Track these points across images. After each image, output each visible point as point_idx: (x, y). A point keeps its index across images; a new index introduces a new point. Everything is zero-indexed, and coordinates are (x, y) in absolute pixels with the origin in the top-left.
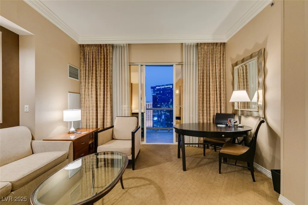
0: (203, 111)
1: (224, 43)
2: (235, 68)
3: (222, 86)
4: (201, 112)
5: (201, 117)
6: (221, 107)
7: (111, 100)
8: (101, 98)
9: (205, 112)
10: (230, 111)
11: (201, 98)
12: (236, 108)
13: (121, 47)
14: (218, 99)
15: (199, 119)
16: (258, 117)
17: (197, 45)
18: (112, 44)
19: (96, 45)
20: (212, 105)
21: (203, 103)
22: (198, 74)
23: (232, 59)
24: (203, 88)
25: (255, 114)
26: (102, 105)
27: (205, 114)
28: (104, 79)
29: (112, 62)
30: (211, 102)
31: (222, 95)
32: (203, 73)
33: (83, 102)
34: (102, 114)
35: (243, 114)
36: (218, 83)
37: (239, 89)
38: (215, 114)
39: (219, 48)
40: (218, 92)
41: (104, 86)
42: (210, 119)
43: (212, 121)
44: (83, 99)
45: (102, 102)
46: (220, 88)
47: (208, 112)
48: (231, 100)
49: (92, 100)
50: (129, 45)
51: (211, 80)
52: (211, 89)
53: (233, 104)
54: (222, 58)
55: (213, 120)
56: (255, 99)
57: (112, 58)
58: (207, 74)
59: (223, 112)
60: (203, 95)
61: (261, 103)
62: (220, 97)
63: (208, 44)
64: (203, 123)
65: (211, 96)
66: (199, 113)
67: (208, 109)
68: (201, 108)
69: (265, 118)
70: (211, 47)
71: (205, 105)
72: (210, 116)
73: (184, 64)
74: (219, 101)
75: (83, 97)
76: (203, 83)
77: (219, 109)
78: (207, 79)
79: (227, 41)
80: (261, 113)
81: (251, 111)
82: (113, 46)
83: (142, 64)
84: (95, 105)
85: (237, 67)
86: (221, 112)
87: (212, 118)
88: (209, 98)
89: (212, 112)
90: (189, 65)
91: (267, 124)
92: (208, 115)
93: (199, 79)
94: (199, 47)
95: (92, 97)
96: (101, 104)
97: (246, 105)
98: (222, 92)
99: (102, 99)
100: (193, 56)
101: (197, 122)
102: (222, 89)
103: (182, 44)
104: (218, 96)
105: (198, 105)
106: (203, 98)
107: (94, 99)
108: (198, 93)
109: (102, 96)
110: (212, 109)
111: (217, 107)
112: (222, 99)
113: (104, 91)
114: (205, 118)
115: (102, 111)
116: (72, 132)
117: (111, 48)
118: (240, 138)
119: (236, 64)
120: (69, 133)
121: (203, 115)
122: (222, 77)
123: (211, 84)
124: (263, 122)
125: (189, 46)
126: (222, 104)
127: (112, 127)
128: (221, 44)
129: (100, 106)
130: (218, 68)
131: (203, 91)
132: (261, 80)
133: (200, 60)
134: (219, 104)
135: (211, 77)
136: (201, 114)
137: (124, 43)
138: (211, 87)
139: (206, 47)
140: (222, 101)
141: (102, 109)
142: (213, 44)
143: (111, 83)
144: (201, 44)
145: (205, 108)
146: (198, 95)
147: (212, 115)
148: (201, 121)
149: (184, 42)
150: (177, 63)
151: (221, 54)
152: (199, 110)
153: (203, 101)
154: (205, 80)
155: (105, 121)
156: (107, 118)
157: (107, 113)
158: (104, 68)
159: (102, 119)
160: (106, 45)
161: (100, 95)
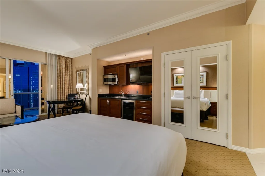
0: (60, 93)
1: (72, 59)
2: (77, 72)
3: (71, 80)
5: (59, 96)
9: (62, 93)
10: (75, 93)
11: (59, 85)
12: (78, 91)
14: (69, 86)
15: (58, 97)
16: (86, 94)
17: (57, 56)
20: (66, 90)
21: (61, 89)
22: (58, 72)
23: (76, 68)
24: (61, 80)
25: (85, 93)
27: (62, 95)
30: (65, 88)
31: (71, 85)
32: (61, 72)
35: (81, 93)
36: (69, 78)
37: (79, 83)
38: (68, 94)
39: (69, 60)
40: (69, 83)
42: (64, 98)
43: (66, 98)
46: (70, 81)
47: (63, 93)
48: (76, 87)
51: (65, 76)
52: (65, 81)
53: (77, 89)
54: (71, 65)
56: (85, 87)
58: (63, 73)
59: (71, 93)
61: (87, 89)
62: (70, 86)
63: (63, 57)
65: (65, 85)
66: (58, 94)
67: (63, 92)
68: (59, 91)
69: (88, 94)
70: (65, 59)
71: (62, 90)
72: (64, 96)
73: (48, 64)
74: (69, 88)
76: (60, 77)
77: (69, 91)
78: (63, 75)
79: (74, 58)
80: (87, 92)
81: (84, 92)
83: (10, 58)
85: (78, 72)
86: (70, 93)
87: (66, 96)
88: (64, 86)
89: (66, 93)
90: (51, 66)
91: (89, 96)
92: (63, 95)
93: (58, 75)
94: (58, 57)
97: (82, 89)
98: (71, 83)
100: (54, 61)
102: (71, 81)
103: (46, 53)
104: (69, 85)
105: (57, 90)
106: (61, 86)
108: (58, 83)
110: (66, 92)
111: (68, 91)
112: (71, 86)
114: (62, 96)
118: (79, 103)
119: (78, 71)
122: (70, 75)
123: (65, 78)
124: (87, 95)
125: (51, 55)
126: (71, 89)
128: (70, 58)
130: (69, 70)
131: (61, 82)
132: (87, 80)
133: (58, 64)
134: (69, 89)
135: (65, 75)
136: (60, 95)
138: (65, 80)
139: (62, 58)
140: (71, 88)
142: (66, 57)
144: (59, 55)
145: (62, 91)
146: (58, 84)
147: (66, 95)
148: (59, 98)
149: (48, 52)
150: (42, 63)
151: (70, 63)
152: (58, 92)
153: (61, 87)
154: (62, 76)
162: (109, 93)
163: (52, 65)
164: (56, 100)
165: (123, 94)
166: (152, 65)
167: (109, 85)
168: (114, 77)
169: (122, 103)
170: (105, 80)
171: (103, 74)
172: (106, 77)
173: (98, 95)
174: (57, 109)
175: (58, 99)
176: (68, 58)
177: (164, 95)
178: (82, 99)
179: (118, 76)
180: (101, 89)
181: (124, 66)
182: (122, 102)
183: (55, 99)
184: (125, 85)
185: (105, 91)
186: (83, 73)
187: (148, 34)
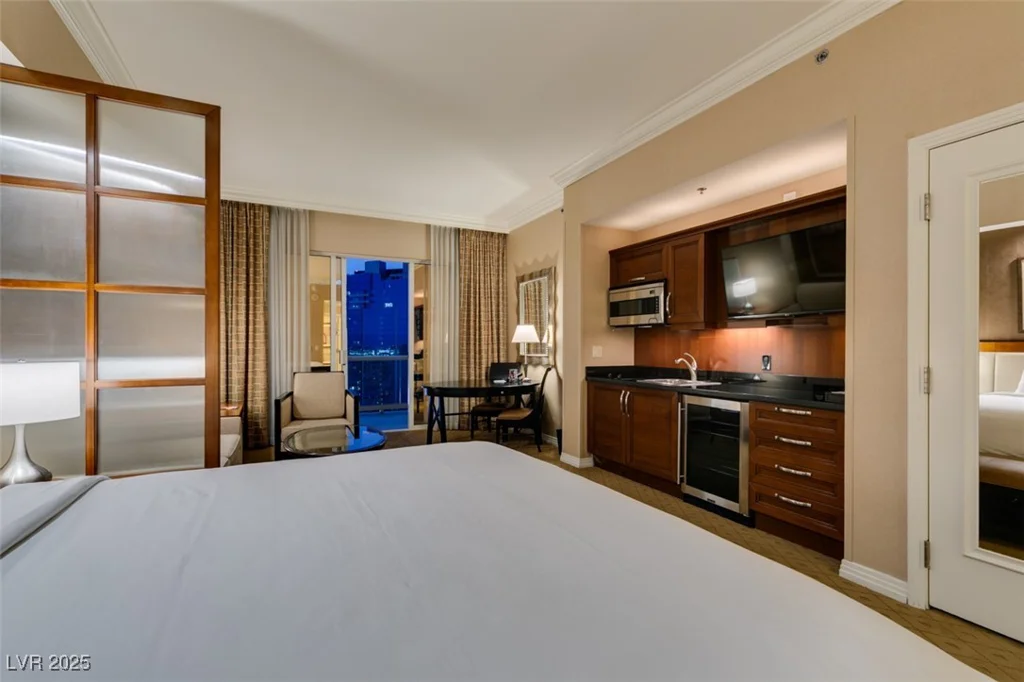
0: (468, 359)
1: (505, 235)
2: (521, 285)
3: (501, 313)
4: (465, 360)
5: (465, 372)
6: (499, 352)
7: (267, 337)
8: (240, 330)
9: (472, 360)
10: (513, 360)
11: (465, 333)
12: (521, 353)
13: (291, 213)
14: (495, 336)
15: (461, 375)
16: (548, 365)
17: (458, 231)
18: (271, 206)
20: (484, 347)
21: (468, 344)
23: (516, 268)
24: (469, 315)
25: (545, 361)
26: (242, 347)
27: (472, 366)
28: (248, 286)
29: (268, 246)
30: (483, 343)
31: (501, 330)
32: (469, 287)
34: (244, 370)
35: (530, 363)
36: (494, 307)
37: (527, 322)
38: (490, 365)
39: (497, 241)
40: (494, 323)
41: (248, 303)
42: (480, 376)
43: (483, 378)
45: (243, 340)
46: (498, 316)
47: (477, 361)
48: (515, 340)
50: (311, 213)
51: (482, 301)
52: (482, 319)
53: (518, 345)
54: (501, 261)
55: (486, 376)
56: (545, 340)
57: (268, 236)
58: (475, 288)
59: (502, 360)
60: (469, 328)
61: (551, 345)
62: (498, 334)
63: (478, 233)
65: (483, 330)
66: (461, 363)
67: (477, 356)
68: (465, 354)
69: (555, 366)
70: (482, 239)
71: (472, 347)
72: (480, 368)
73: (432, 263)
74: (495, 342)
76: (469, 305)
77: (496, 354)
78: (475, 298)
79: (512, 232)
80: (551, 359)
81: (540, 357)
82: (270, 209)
83: (340, 255)
85: (524, 284)
86: (499, 360)
87: (484, 372)
88: (480, 335)
89: (484, 361)
90: (442, 267)
91: (556, 370)
92: (477, 367)
93: (460, 296)
94: (461, 236)
96: (239, 345)
97: (539, 347)
98: (501, 324)
99: (243, 335)
100: (449, 252)
101: (457, 379)
102: (501, 319)
103: (428, 227)
104: (495, 331)
105: (460, 349)
106: (469, 334)
108: (460, 325)
109: (242, 327)
110: (484, 354)
111: (493, 352)
112: (501, 336)
113: (247, 315)
114: (472, 372)
115: (243, 363)
117: (266, 214)
118: (525, 397)
119: (521, 279)
121: (468, 368)
122: (500, 295)
123: (483, 308)
124: (549, 370)
125: (442, 232)
126: (501, 347)
127: (291, 394)
128: (499, 235)
129: (238, 350)
130: (494, 279)
131: (469, 321)
132: (551, 311)
133: (462, 261)
134: (495, 347)
135: (482, 295)
136: (465, 366)
137: (299, 207)
138: (482, 313)
139: (473, 237)
140: (501, 341)
141: (243, 356)
142: (486, 234)
143: (267, 295)
144: (464, 230)
145: (472, 354)
146: (460, 329)
147: (484, 366)
148: (465, 378)
149: (432, 222)
150: (418, 262)
151: (499, 253)
152: (461, 357)
153: (468, 339)
154: (472, 300)
155: (250, 385)
156: (254, 379)
157: (254, 366)
158: (248, 258)
159: (242, 381)
160: (253, 206)
161: (237, 324)
162: (632, 364)
163: (444, 266)
164: (454, 382)
165: (693, 368)
166: (845, 221)
167: (633, 329)
168: (652, 295)
169: (682, 412)
170: (615, 309)
171: (609, 286)
172: (619, 296)
173: (588, 369)
174: (459, 414)
175: (461, 381)
176: (492, 234)
177: (928, 381)
178: (532, 383)
179: (671, 286)
180: (601, 348)
181: (696, 242)
182: (682, 407)
183: (452, 379)
184: (701, 326)
185: (619, 353)
186: (541, 283)
187: (822, 56)
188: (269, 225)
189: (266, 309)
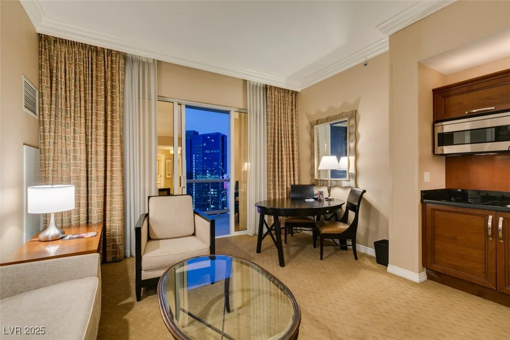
0: (274, 181)
1: (296, 93)
2: (315, 127)
4: (271, 183)
5: (272, 191)
6: (294, 177)
7: (123, 166)
8: (99, 159)
9: (277, 183)
11: (272, 163)
12: (316, 177)
13: (143, 64)
14: (292, 166)
15: (268, 194)
16: (348, 187)
17: (266, 88)
18: (126, 53)
19: (84, 46)
20: (285, 174)
21: (274, 171)
22: (267, 129)
23: (309, 116)
24: (274, 150)
25: (345, 184)
26: (102, 174)
27: (277, 187)
28: (106, 122)
29: (123, 89)
30: (285, 170)
32: (275, 129)
33: (51, 168)
34: (103, 194)
36: (290, 145)
38: (289, 186)
39: (290, 97)
41: (106, 136)
44: (51, 162)
45: (101, 168)
46: (292, 151)
47: (280, 183)
48: (321, 168)
49: (75, 163)
50: (159, 63)
51: (283, 140)
52: (284, 152)
53: (313, 172)
54: (294, 111)
56: (345, 167)
57: (124, 81)
58: (278, 131)
59: (297, 183)
60: (274, 160)
61: (352, 171)
62: (293, 164)
63: (279, 90)
64: (275, 200)
66: (268, 185)
67: (281, 180)
70: (282, 94)
71: (277, 174)
72: (282, 189)
73: (248, 112)
74: (292, 169)
75: (51, 157)
76: (274, 142)
77: (292, 179)
78: (278, 137)
79: (301, 91)
82: (125, 57)
83: (181, 101)
84: (83, 174)
85: (319, 126)
86: (294, 183)
87: (285, 191)
89: (285, 183)
92: (280, 188)
93: (267, 136)
94: (268, 92)
95: (75, 158)
96: (99, 172)
99: (101, 164)
103: (245, 81)
104: (292, 162)
105: (267, 175)
106: (274, 164)
107: (83, 163)
108: (268, 157)
109: (101, 157)
110: (285, 179)
111: (290, 177)
113: (106, 146)
114: (277, 191)
115: (102, 188)
116: (52, 237)
117: (122, 61)
120: (47, 241)
123: (283, 144)
124: (364, 192)
125: (255, 87)
127: (147, 215)
128: (293, 92)
129: (97, 176)
131: (274, 154)
133: (269, 110)
134: (292, 173)
135: (283, 135)
136: (272, 187)
137: (149, 57)
138: (283, 149)
139: (276, 92)
141: (102, 183)
142: (286, 91)
143: (122, 130)
144: (271, 87)
145: (277, 178)
146: (268, 160)
149: (248, 78)
150: (237, 110)
151: (292, 105)
152: (268, 181)
153: (274, 168)
154: (276, 139)
155: (108, 207)
156: (111, 202)
157: (112, 191)
158: (106, 97)
159: (101, 204)
160: (110, 52)
161: (97, 154)
163: (256, 115)
167: (444, 157)
173: (422, 192)
176: (289, 91)
186: (320, 129)
188: (124, 71)
189: (122, 141)
